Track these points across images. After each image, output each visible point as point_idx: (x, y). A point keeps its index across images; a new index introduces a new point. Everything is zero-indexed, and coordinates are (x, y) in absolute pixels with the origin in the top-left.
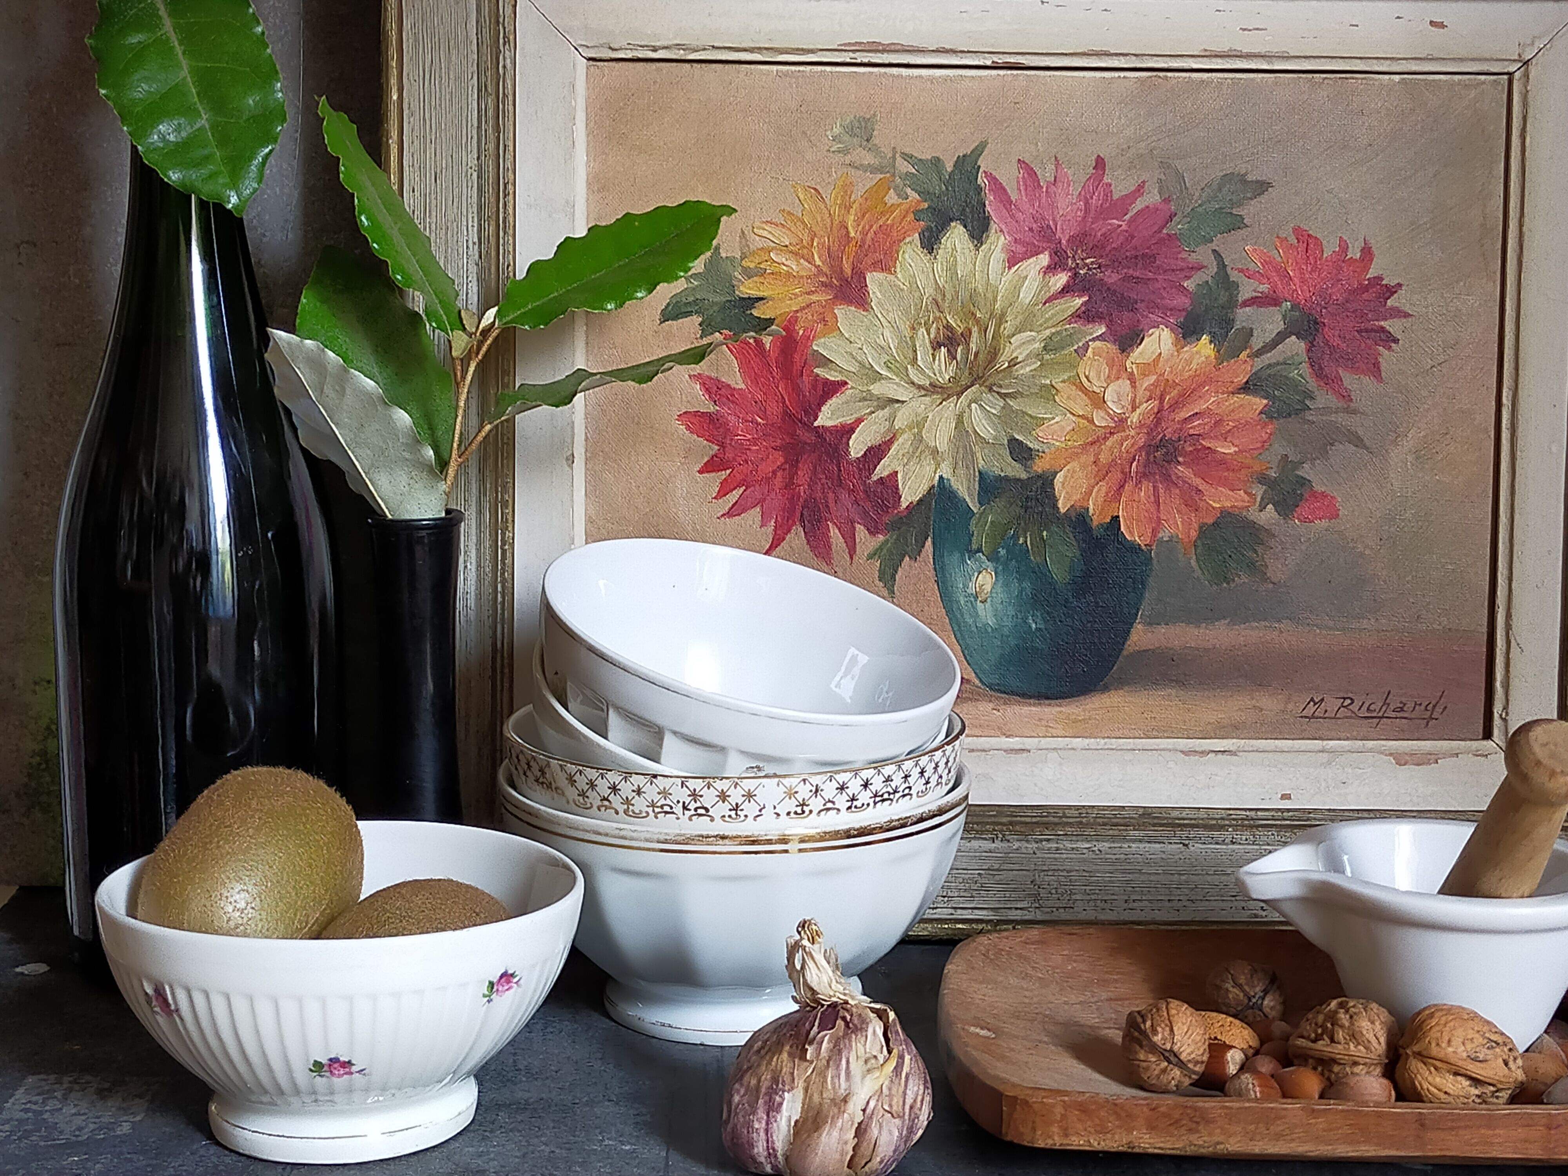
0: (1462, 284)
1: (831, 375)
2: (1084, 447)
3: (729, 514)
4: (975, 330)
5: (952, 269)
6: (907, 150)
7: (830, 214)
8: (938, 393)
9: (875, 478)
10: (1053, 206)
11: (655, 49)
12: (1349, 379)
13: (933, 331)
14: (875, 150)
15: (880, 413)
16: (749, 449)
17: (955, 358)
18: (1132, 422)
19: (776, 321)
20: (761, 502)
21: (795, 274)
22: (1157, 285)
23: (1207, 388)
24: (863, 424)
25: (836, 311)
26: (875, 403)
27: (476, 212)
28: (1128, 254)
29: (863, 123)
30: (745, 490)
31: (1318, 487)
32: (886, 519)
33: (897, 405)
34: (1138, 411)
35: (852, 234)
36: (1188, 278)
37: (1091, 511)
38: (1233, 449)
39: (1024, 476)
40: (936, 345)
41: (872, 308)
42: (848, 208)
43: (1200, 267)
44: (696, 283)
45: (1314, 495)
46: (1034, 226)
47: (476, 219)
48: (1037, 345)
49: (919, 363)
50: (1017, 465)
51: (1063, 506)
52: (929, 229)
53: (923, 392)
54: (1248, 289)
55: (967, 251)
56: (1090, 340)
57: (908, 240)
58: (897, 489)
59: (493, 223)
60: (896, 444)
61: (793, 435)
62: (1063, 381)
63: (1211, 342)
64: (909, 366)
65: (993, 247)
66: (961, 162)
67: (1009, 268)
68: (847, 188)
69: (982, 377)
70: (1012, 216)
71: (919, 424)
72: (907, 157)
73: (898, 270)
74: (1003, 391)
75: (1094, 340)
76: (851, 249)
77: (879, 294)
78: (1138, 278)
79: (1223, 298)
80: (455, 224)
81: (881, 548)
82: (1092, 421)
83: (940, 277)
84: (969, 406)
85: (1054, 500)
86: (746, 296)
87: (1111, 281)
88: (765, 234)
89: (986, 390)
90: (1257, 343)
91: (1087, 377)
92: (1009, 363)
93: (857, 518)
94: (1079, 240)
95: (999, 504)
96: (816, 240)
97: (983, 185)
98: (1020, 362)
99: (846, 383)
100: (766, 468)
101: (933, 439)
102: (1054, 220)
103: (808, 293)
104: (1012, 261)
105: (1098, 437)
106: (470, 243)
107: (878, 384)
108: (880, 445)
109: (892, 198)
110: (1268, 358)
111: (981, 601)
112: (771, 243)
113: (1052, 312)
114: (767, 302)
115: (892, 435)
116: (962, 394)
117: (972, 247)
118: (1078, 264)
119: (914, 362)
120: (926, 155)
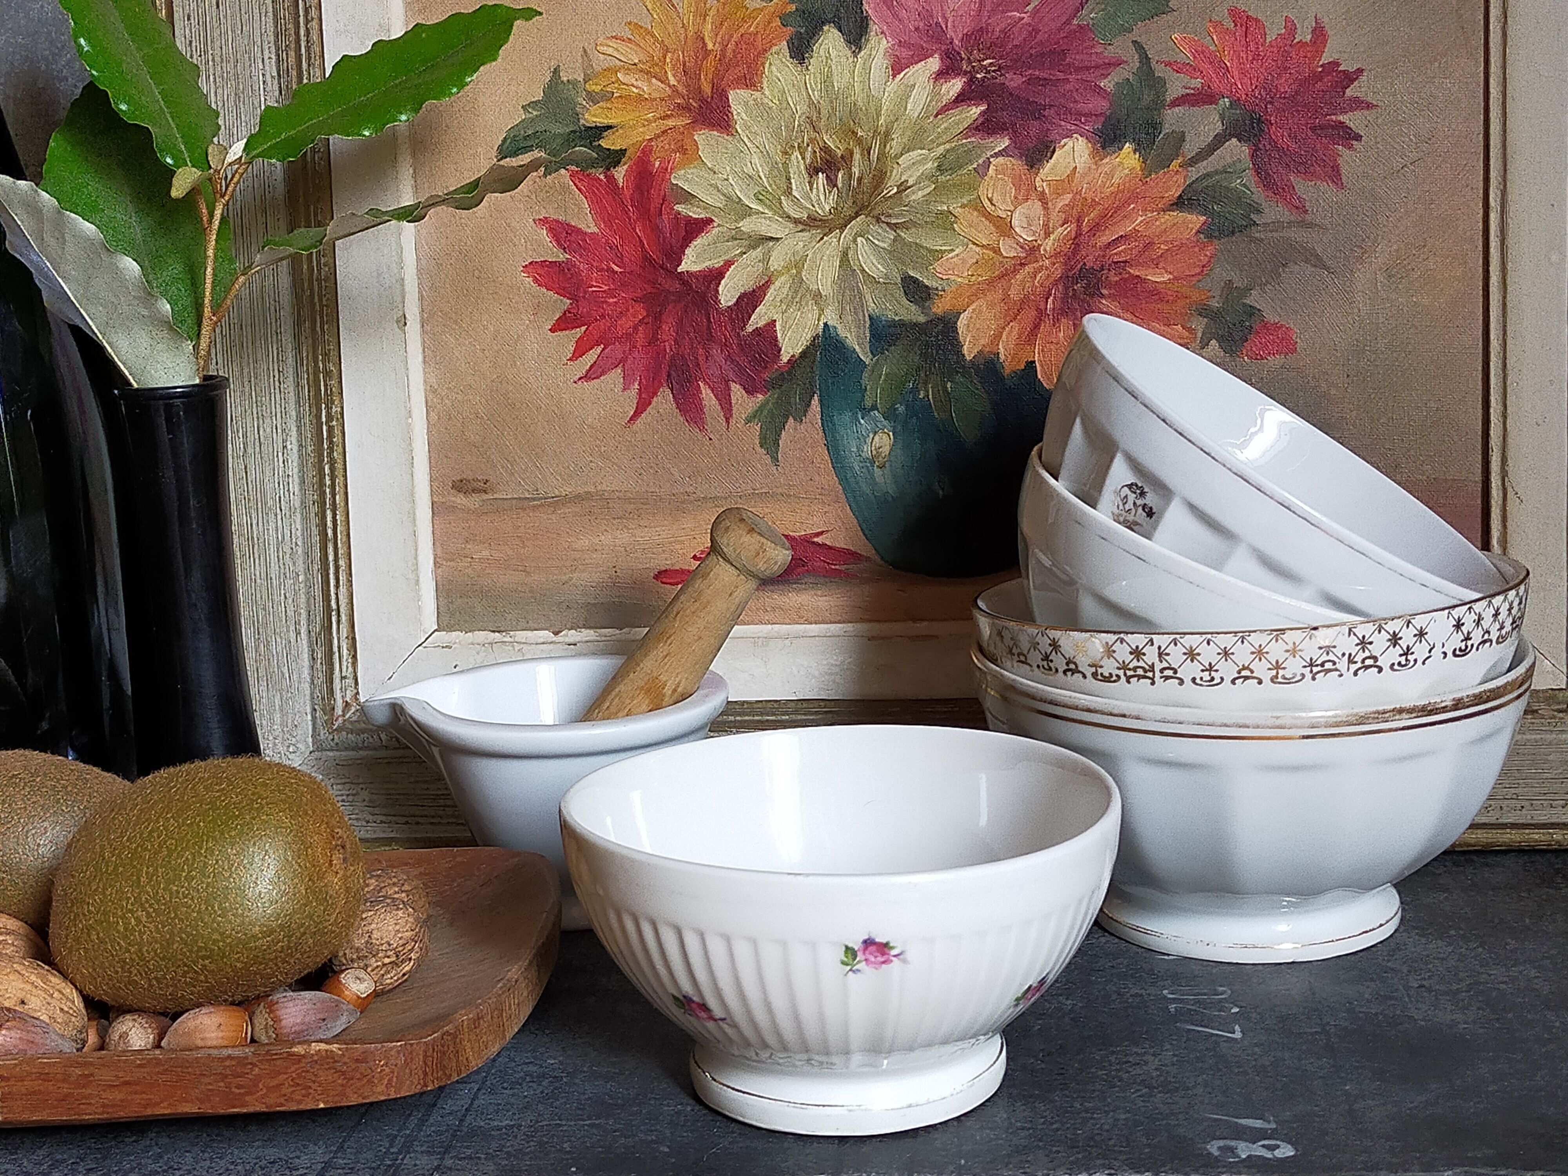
0: (1437, 64)
1: (694, 213)
2: (991, 283)
3: (587, 377)
4: (857, 151)
5: (827, 80)
7: (683, 24)
8: (818, 227)
9: (750, 329)
12: (1304, 188)
13: (808, 155)
15: (753, 254)
16: (606, 302)
17: (835, 185)
18: (1045, 250)
19: (628, 153)
20: (623, 361)
21: (646, 96)
22: (1068, 87)
23: (1132, 206)
24: (733, 267)
25: (696, 137)
26: (746, 243)
27: (272, 42)
28: (1033, 51)
30: (603, 350)
31: (1271, 317)
32: (766, 376)
33: (771, 244)
34: (1052, 237)
35: (710, 46)
36: (1105, 76)
37: (1002, 357)
38: (1167, 277)
39: (922, 319)
40: (813, 171)
41: (737, 131)
42: (704, 16)
43: (1118, 63)
44: (535, 113)
45: (1265, 326)
46: (921, 24)
47: (273, 50)
48: (929, 165)
49: (795, 193)
50: (913, 307)
51: (969, 351)
52: (798, 35)
53: (801, 227)
54: (1177, 85)
55: (843, 59)
56: (992, 156)
57: (774, 49)
58: (776, 339)
59: (292, 54)
60: (772, 287)
61: (654, 283)
62: (963, 206)
63: (1135, 151)
64: (782, 197)
65: (874, 53)
67: (894, 76)
69: (868, 206)
70: (895, 15)
71: (798, 264)
73: (765, 85)
74: (893, 221)
75: (996, 155)
76: (710, 64)
77: (744, 116)
78: (1045, 79)
79: (1147, 98)
80: (247, 56)
81: (761, 409)
82: (997, 251)
83: (813, 91)
84: (855, 241)
85: (957, 346)
86: (594, 125)
87: (1013, 84)
88: (610, 51)
89: (874, 221)
90: (1190, 148)
91: (990, 200)
92: (898, 188)
93: (731, 375)
94: (974, 38)
95: (895, 352)
96: (669, 55)
98: (911, 186)
99: (712, 221)
100: (626, 324)
101: (814, 281)
102: (944, 16)
103: (666, 117)
104: (897, 68)
105: (1006, 269)
106: (268, 76)
107: (746, 221)
108: (754, 291)
109: (754, 1)
110: (1204, 167)
111: (878, 466)
112: (617, 61)
113: (945, 125)
114: (617, 130)
115: (767, 279)
116: (846, 226)
117: (849, 53)
118: (973, 67)
119: (788, 192)
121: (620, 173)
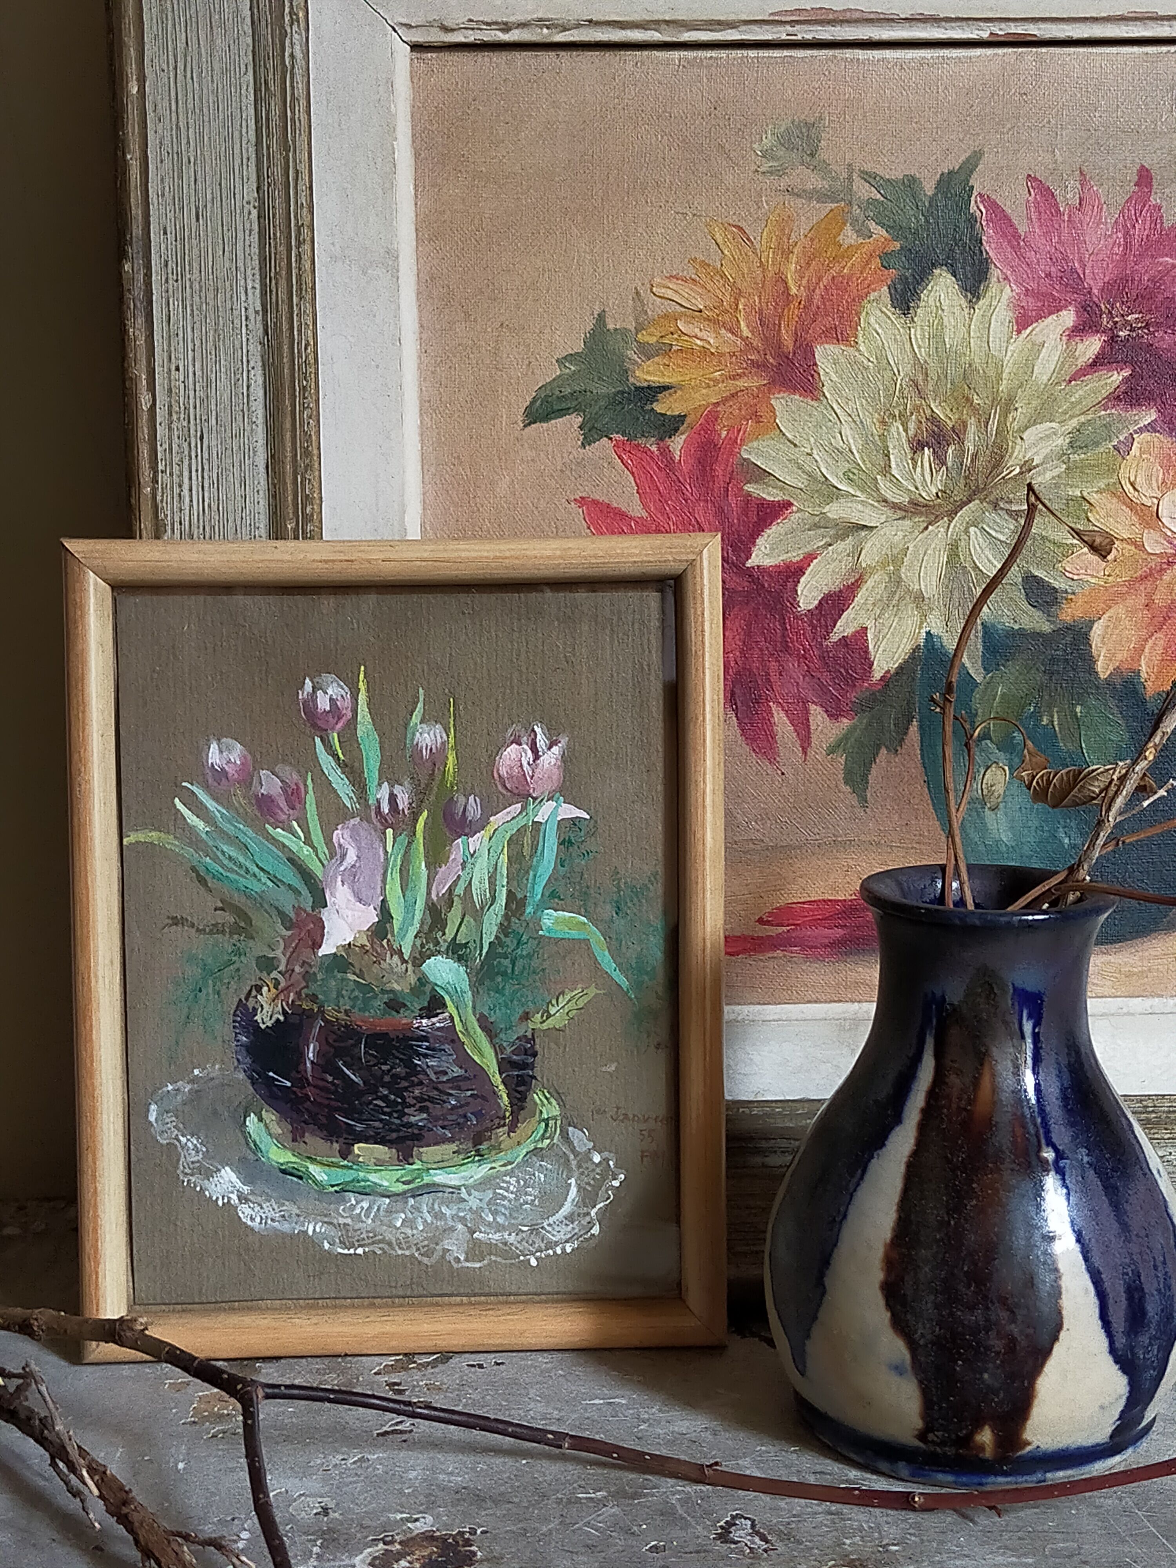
1: (769, 494)
2: (1132, 584)
4: (971, 422)
5: (937, 337)
6: (868, 167)
7: (761, 263)
8: (921, 513)
9: (835, 637)
10: (1078, 242)
11: (506, 27)
13: (912, 426)
14: (823, 168)
15: (840, 546)
17: (944, 463)
19: (688, 420)
21: (713, 351)
24: (815, 561)
25: (773, 402)
26: (833, 532)
27: (257, 268)
29: (804, 130)
32: (853, 696)
33: (863, 533)
35: (794, 290)
37: (1144, 675)
39: (1047, 628)
40: (918, 446)
41: (824, 395)
42: (787, 253)
44: (573, 368)
46: (1053, 269)
47: (258, 278)
48: (1060, 441)
49: (894, 472)
50: (1037, 614)
51: (1103, 668)
52: (903, 280)
53: (900, 513)
55: (957, 310)
56: (1135, 432)
57: (873, 296)
58: (867, 652)
59: (283, 283)
60: (864, 588)
62: (1100, 491)
64: (879, 477)
65: (994, 303)
66: (946, 182)
67: (1019, 332)
68: (784, 225)
69: (983, 490)
70: (1021, 257)
71: (896, 559)
72: (869, 177)
73: (860, 339)
74: (1014, 508)
75: (1141, 430)
76: (793, 311)
77: (834, 377)
80: (228, 284)
81: (846, 738)
82: (1141, 547)
83: (919, 347)
84: (966, 531)
85: (1089, 661)
86: (645, 384)
87: (1163, 345)
88: (670, 294)
89: (990, 507)
91: (1132, 484)
92: (1021, 468)
93: (811, 696)
94: (1118, 287)
95: (1012, 670)
96: (742, 300)
97: (978, 213)
98: (1038, 466)
99: (790, 504)
101: (916, 580)
102: (1081, 260)
103: (733, 378)
104: (1023, 321)
105: (1151, 569)
106: (250, 311)
107: (833, 505)
108: (840, 591)
109: (849, 236)
111: (989, 808)
112: (678, 307)
113: (1081, 392)
114: (675, 392)
115: (857, 577)
116: (956, 514)
117: (965, 304)
118: (1116, 323)
119: (886, 470)
120: (896, 174)
121: (677, 444)
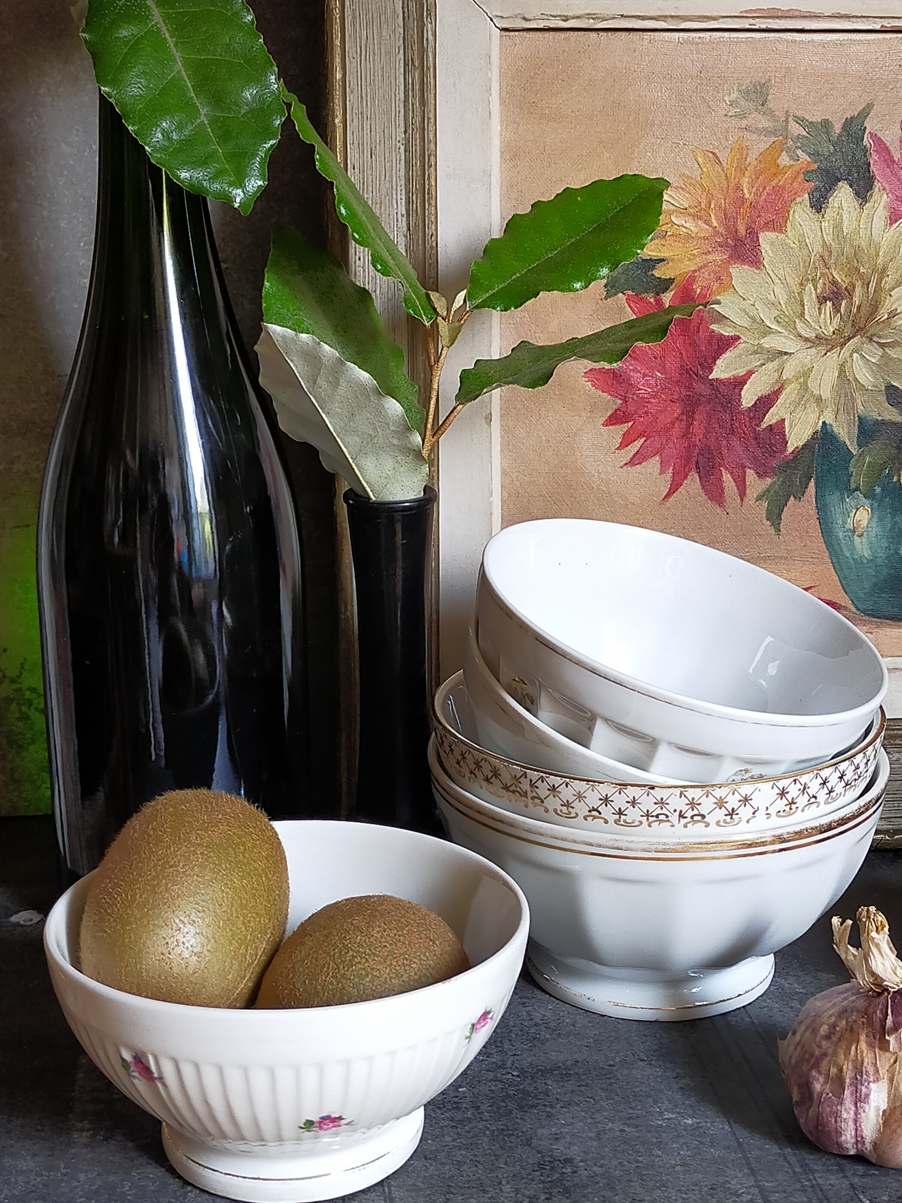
1: (726, 331)
3: (631, 463)
4: (858, 284)
5: (838, 227)
6: (799, 114)
7: (726, 176)
8: (823, 344)
9: (764, 425)
11: (566, 19)
13: (820, 286)
14: (771, 114)
15: (770, 366)
16: (649, 402)
17: (839, 311)
19: (675, 282)
20: (659, 451)
21: (693, 235)
24: (753, 375)
25: (731, 270)
26: (765, 357)
27: (403, 186)
29: (758, 87)
30: (645, 441)
32: (775, 463)
33: (785, 357)
35: (747, 196)
39: (899, 419)
40: (822, 300)
41: (764, 266)
42: (742, 170)
47: (404, 192)
49: (807, 317)
50: (893, 410)
52: (817, 189)
53: (809, 344)
55: (852, 210)
57: (798, 200)
58: (785, 435)
59: (420, 196)
60: (784, 393)
61: (690, 388)
64: (797, 320)
65: (876, 205)
66: (848, 123)
67: (891, 224)
68: (742, 151)
69: (863, 329)
70: (895, 175)
71: (806, 374)
72: (799, 121)
73: (788, 229)
74: (882, 341)
76: (746, 209)
77: (770, 252)
80: (387, 198)
81: (768, 490)
83: (827, 235)
84: (851, 356)
86: (648, 258)
89: (867, 340)
92: (889, 314)
93: (747, 463)
95: (876, 446)
96: (713, 202)
97: (868, 145)
98: (899, 313)
99: (739, 338)
100: (665, 419)
101: (818, 388)
103: (705, 254)
104: (894, 218)
106: (399, 215)
107: (767, 339)
108: (769, 395)
109: (784, 160)
111: (858, 535)
112: (671, 206)
114: (668, 263)
115: (780, 385)
116: (845, 344)
117: (857, 206)
119: (802, 315)
120: (816, 118)
121: (667, 298)
